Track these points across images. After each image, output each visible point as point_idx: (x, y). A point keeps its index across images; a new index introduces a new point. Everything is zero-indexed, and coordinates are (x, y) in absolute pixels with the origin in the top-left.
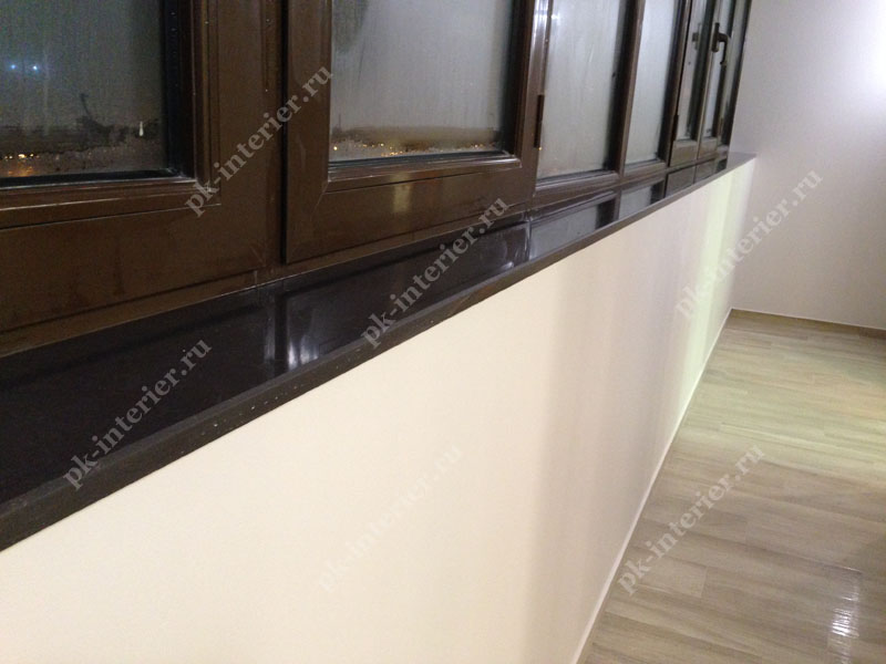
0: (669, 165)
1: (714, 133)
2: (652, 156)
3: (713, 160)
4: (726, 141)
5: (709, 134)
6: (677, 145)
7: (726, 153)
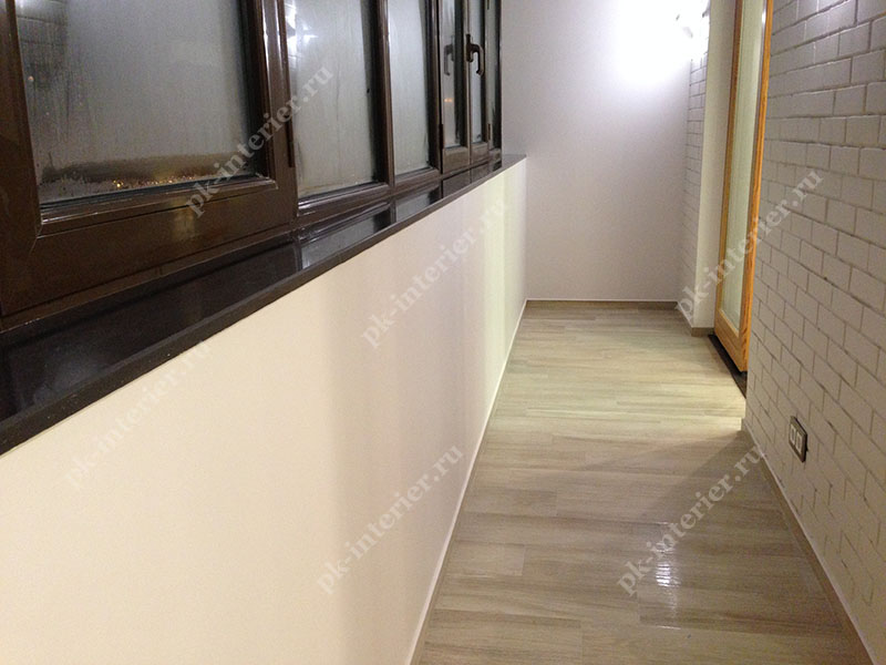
0: (442, 172)
1: (484, 137)
2: (424, 165)
3: (487, 163)
4: (498, 144)
5: (480, 139)
6: (446, 153)
7: (499, 155)
